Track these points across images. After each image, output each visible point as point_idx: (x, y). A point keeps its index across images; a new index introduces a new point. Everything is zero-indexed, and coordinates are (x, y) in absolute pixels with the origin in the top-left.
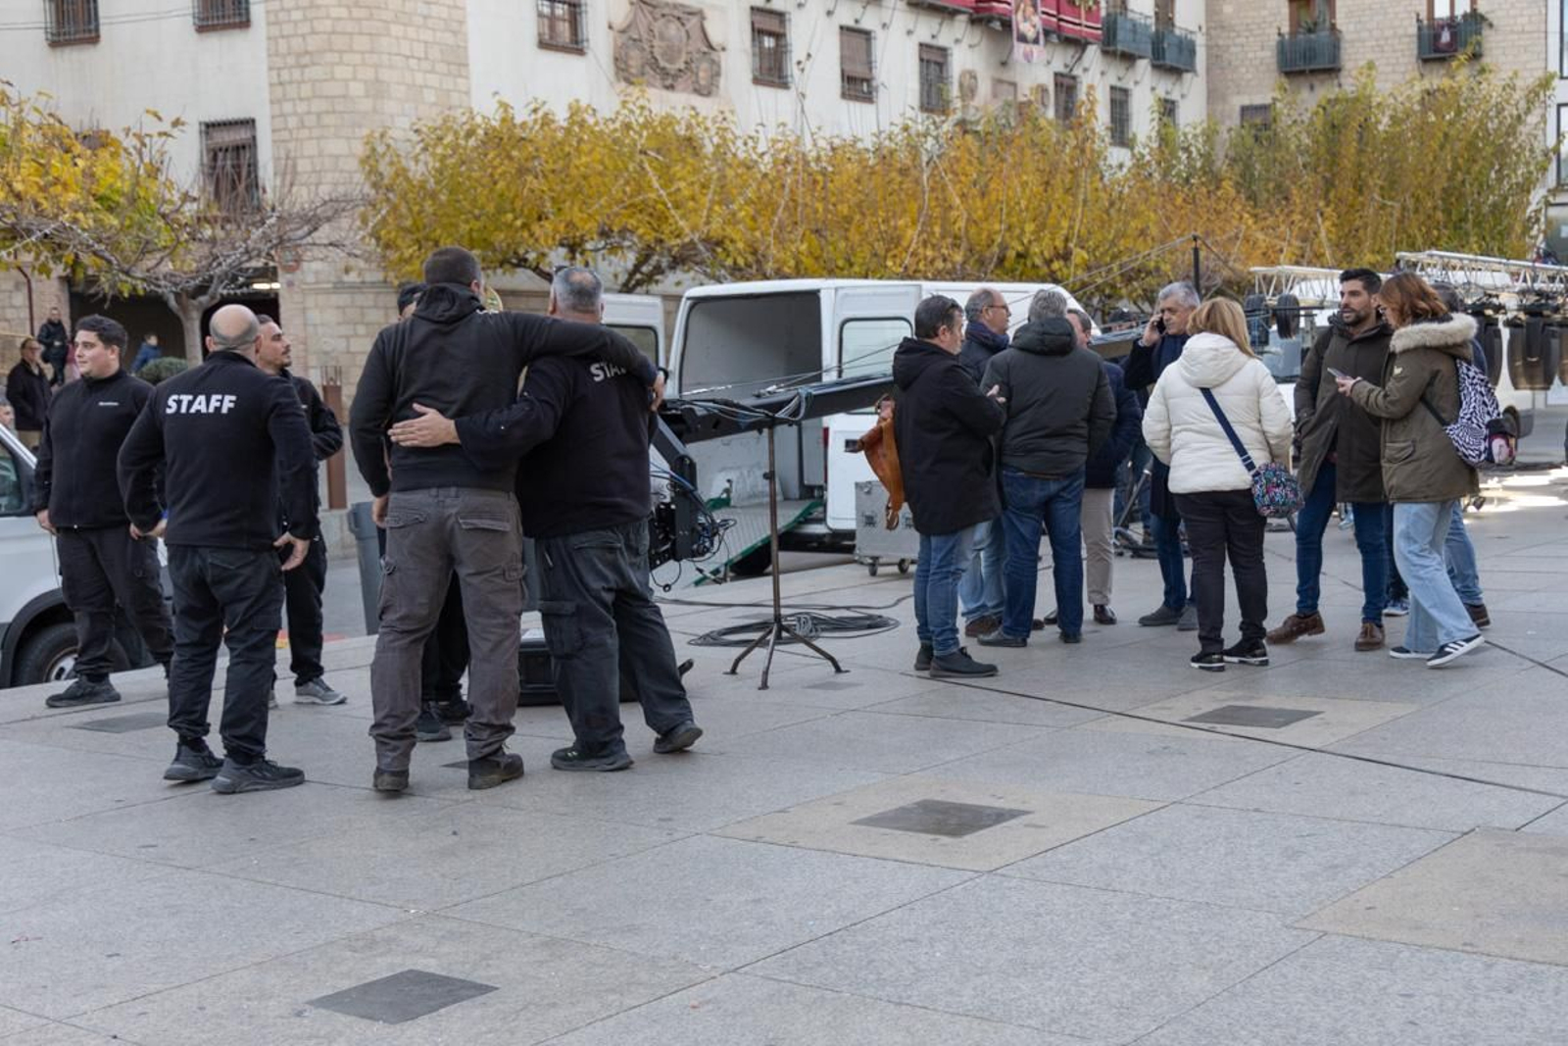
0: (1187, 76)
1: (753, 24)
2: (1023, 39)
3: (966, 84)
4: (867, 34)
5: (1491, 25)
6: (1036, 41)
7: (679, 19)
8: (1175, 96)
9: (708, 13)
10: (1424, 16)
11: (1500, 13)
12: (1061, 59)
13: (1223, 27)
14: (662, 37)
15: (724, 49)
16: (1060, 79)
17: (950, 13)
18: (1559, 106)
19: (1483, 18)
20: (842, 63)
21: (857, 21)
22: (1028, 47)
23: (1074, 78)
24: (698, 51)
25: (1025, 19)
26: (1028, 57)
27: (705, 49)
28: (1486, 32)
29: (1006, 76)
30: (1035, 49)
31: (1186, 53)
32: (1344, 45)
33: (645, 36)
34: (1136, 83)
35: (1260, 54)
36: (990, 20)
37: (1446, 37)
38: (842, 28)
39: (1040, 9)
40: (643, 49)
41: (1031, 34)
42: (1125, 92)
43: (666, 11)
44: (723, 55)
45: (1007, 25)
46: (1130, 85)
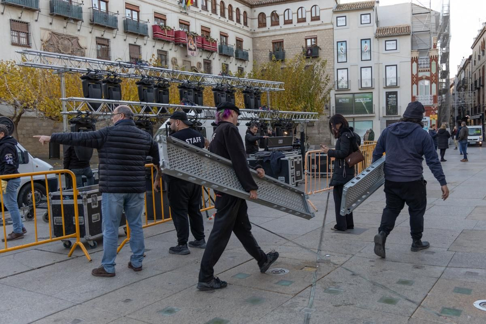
0: (247, 62)
1: (97, 42)
2: (190, 49)
3: (173, 61)
4: (139, 47)
5: (321, 49)
6: (195, 50)
7: (68, 39)
8: (243, 66)
9: (80, 38)
10: (304, 46)
11: (323, 46)
12: (205, 56)
13: (257, 50)
14: (62, 44)
15: (86, 48)
16: (205, 61)
17: (168, 42)
18: (338, 69)
19: (318, 47)
20: (130, 54)
21: (135, 43)
22: (193, 52)
23: (210, 61)
24: (76, 49)
25: (191, 44)
26: (193, 54)
27: (79, 48)
28: (319, 51)
29: (187, 59)
30: (195, 52)
31: (245, 55)
32: (286, 54)
33: (55, 43)
34: (230, 63)
35: (266, 56)
36: (180, 44)
37: (309, 52)
38: (129, 44)
39: (196, 42)
40: (55, 47)
41: (193, 48)
42: (227, 65)
43: (63, 37)
44: (86, 50)
45: (185, 46)
46: (229, 63)
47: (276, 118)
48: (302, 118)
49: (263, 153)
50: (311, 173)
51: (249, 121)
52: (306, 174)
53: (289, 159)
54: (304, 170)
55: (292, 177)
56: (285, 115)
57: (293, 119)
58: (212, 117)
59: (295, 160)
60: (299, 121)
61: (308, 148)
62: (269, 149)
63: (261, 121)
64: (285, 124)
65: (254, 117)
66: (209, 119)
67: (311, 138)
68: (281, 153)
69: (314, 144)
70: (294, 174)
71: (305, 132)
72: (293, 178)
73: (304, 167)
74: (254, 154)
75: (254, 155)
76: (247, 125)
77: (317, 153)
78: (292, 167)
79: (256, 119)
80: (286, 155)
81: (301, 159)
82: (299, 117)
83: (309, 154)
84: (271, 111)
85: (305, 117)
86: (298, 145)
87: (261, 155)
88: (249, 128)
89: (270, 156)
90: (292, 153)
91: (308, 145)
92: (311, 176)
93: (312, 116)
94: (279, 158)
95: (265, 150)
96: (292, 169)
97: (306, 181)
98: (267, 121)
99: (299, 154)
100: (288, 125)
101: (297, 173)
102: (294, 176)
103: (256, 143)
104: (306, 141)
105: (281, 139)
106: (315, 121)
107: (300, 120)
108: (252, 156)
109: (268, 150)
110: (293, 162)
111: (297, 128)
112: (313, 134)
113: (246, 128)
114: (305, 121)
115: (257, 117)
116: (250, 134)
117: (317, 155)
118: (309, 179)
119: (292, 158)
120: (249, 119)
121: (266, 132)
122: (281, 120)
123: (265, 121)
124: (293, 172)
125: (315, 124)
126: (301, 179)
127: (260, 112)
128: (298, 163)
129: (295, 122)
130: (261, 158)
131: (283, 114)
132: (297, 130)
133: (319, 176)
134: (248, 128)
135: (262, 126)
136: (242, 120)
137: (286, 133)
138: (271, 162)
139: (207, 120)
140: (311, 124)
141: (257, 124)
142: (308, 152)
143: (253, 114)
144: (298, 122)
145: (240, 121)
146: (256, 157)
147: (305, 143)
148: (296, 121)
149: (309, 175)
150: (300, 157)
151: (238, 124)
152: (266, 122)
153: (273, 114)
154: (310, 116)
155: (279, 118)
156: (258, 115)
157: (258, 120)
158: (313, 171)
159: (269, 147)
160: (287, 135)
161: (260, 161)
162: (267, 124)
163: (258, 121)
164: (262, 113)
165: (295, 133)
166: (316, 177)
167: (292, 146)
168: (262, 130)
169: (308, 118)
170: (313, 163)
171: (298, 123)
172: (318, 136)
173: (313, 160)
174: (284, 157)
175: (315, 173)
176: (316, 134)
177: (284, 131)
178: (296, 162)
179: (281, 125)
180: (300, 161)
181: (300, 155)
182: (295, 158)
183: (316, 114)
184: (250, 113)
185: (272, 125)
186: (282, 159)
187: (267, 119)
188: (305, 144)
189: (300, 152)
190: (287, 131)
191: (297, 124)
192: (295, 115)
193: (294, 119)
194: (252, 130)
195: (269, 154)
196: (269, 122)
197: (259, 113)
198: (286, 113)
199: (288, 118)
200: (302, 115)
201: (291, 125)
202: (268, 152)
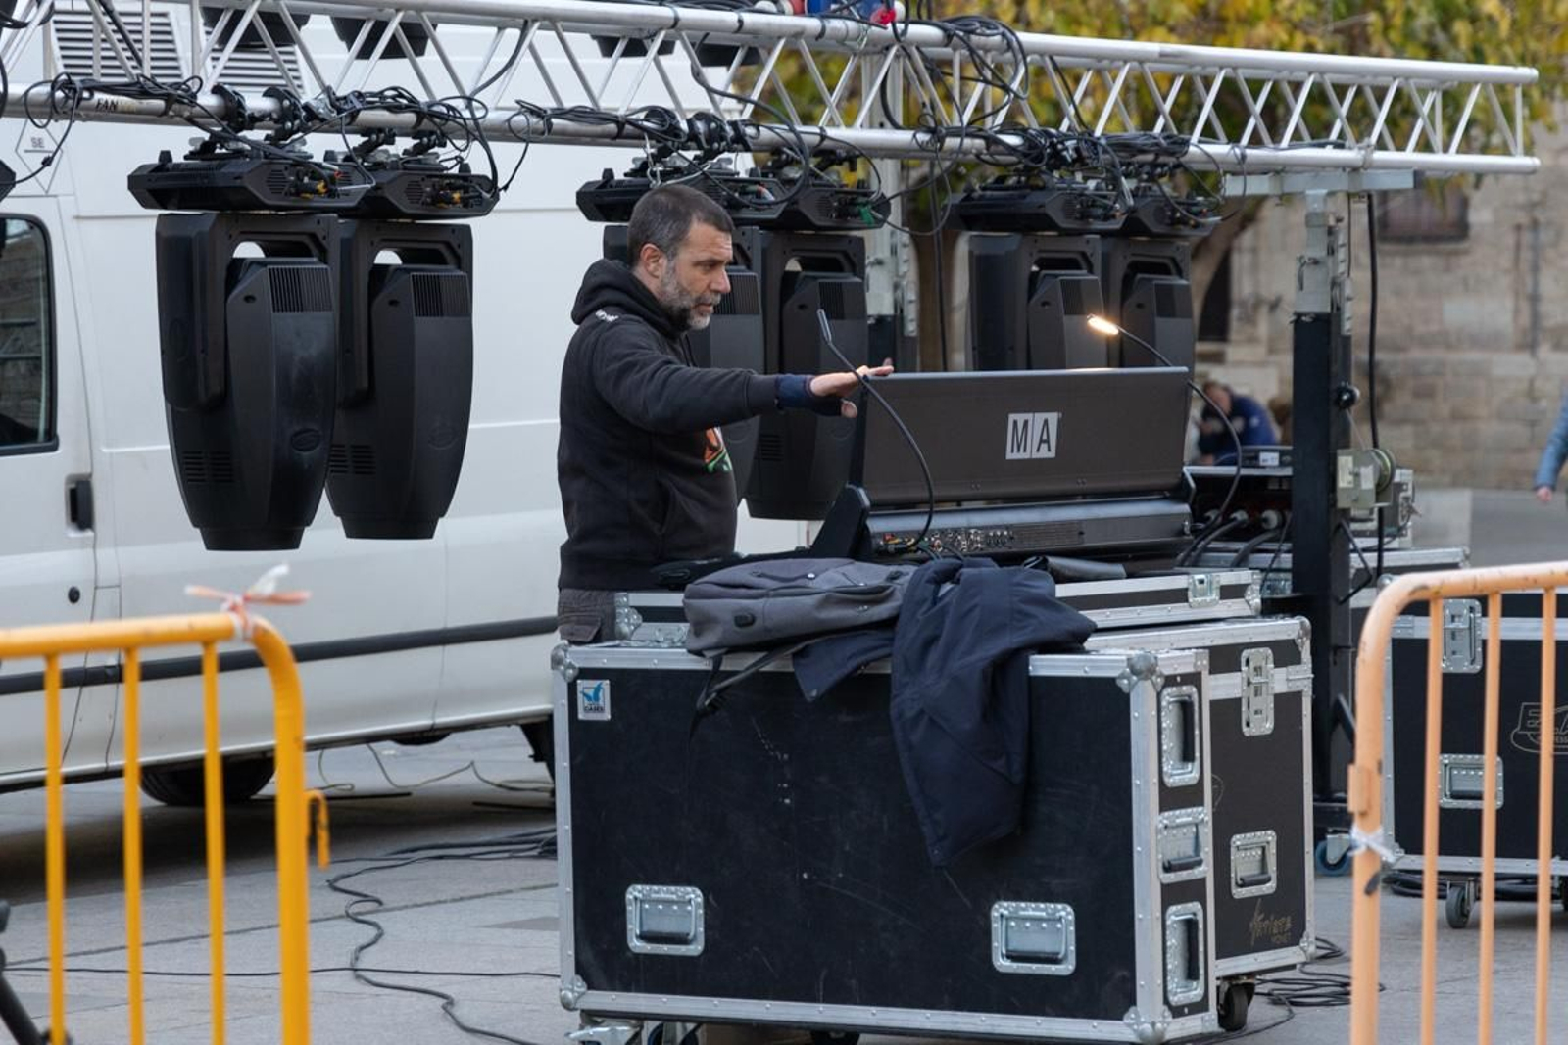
47: (974, 129)
48: (1317, 129)
49: (792, 587)
50: (1430, 862)
51: (621, 160)
52: (1361, 874)
53: (1143, 670)
54: (1334, 817)
55: (1177, 913)
56: (1099, 90)
57: (1197, 148)
58: (139, 90)
59: (1221, 686)
60: (1277, 170)
61: (1388, 525)
62: (876, 525)
63: (776, 158)
64: (1085, 208)
65: (694, 100)
66: (108, 113)
67: (1425, 393)
68: (1041, 584)
69: (1456, 483)
70: (1206, 870)
71: (1354, 319)
72: (1190, 926)
73: (1330, 786)
74: (676, 586)
75: (674, 600)
76: (599, 200)
77: (1522, 604)
78: (1182, 776)
79: (715, 137)
80: (1099, 617)
81: (1299, 678)
82: (1274, 120)
83: (1417, 607)
84: (915, 30)
85: (1361, 118)
86: (1256, 492)
87: (775, 610)
88: (621, 251)
89: (889, 624)
90: (1179, 596)
91: (1385, 486)
92: (1430, 908)
93: (1453, 99)
94: (1014, 659)
95: (819, 550)
96: (1173, 798)
97: (1361, 970)
98: (851, 155)
99: (1272, 608)
100: (1133, 227)
101: (1243, 863)
102: (1191, 891)
103: (701, 446)
104: (1360, 433)
105: (1034, 398)
106: (1480, 176)
107: (1284, 152)
108: (650, 614)
109: (861, 548)
110: (1185, 708)
111: (1240, 262)
112: (1447, 340)
113: (588, 241)
114: (1354, 170)
115: (732, 111)
116: (638, 331)
117: (1522, 629)
118: (1399, 939)
119: (1175, 652)
120: (621, 130)
121: (845, 303)
122: (1041, 155)
123: (830, 155)
124: (1183, 849)
125: (1480, 216)
126: (1295, 937)
127: (770, 37)
128: (1260, 723)
129: (1232, 187)
130: (771, 644)
131: (1070, 76)
132: (1243, 286)
133: (1544, 907)
134: (611, 249)
135: (789, 225)
136: (526, 137)
137: (1103, 326)
138: (906, 700)
139: (87, 135)
140: (1428, 213)
141: (732, 197)
142: (1397, 589)
143: (680, 61)
144: (1258, 186)
145: (506, 153)
146: (699, 627)
147: (1345, 463)
148: (1241, 168)
149: (1406, 885)
150: (1284, 652)
151: (480, 194)
152: (842, 176)
153: (938, 69)
154: (1429, 104)
155: (1010, 126)
156: (743, 83)
157: (740, 143)
158: (1460, 832)
159: (882, 508)
160: (1120, 352)
161: (756, 678)
162: (856, 205)
163: (742, 164)
164: (792, 52)
165: (1216, 323)
166: (1502, 923)
167: (1177, 492)
168: (789, 279)
169: (1399, 125)
170: (1462, 737)
171: (1260, 200)
172: (1512, 366)
173: (1463, 691)
174: (1072, 642)
175: (1488, 864)
176: (1488, 341)
177: (1076, 303)
178: (1227, 712)
179: (1044, 222)
180: (1287, 704)
181: (1291, 627)
182: (1225, 658)
183: (1501, 87)
184: (636, 49)
185: (917, 219)
186: (1046, 665)
187: (857, 133)
188: (1353, 476)
189: (1285, 587)
190: (1121, 299)
191: (1246, 213)
192: (1229, 85)
193: (1220, 149)
194: (655, 274)
195: (875, 595)
196: (887, 180)
197: (753, 57)
198: (1103, 67)
199: (1132, 129)
200: (1318, 97)
201: (1175, 218)
202: (866, 575)
